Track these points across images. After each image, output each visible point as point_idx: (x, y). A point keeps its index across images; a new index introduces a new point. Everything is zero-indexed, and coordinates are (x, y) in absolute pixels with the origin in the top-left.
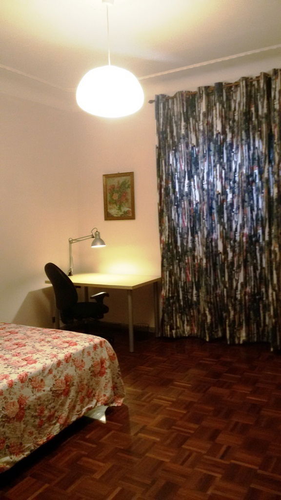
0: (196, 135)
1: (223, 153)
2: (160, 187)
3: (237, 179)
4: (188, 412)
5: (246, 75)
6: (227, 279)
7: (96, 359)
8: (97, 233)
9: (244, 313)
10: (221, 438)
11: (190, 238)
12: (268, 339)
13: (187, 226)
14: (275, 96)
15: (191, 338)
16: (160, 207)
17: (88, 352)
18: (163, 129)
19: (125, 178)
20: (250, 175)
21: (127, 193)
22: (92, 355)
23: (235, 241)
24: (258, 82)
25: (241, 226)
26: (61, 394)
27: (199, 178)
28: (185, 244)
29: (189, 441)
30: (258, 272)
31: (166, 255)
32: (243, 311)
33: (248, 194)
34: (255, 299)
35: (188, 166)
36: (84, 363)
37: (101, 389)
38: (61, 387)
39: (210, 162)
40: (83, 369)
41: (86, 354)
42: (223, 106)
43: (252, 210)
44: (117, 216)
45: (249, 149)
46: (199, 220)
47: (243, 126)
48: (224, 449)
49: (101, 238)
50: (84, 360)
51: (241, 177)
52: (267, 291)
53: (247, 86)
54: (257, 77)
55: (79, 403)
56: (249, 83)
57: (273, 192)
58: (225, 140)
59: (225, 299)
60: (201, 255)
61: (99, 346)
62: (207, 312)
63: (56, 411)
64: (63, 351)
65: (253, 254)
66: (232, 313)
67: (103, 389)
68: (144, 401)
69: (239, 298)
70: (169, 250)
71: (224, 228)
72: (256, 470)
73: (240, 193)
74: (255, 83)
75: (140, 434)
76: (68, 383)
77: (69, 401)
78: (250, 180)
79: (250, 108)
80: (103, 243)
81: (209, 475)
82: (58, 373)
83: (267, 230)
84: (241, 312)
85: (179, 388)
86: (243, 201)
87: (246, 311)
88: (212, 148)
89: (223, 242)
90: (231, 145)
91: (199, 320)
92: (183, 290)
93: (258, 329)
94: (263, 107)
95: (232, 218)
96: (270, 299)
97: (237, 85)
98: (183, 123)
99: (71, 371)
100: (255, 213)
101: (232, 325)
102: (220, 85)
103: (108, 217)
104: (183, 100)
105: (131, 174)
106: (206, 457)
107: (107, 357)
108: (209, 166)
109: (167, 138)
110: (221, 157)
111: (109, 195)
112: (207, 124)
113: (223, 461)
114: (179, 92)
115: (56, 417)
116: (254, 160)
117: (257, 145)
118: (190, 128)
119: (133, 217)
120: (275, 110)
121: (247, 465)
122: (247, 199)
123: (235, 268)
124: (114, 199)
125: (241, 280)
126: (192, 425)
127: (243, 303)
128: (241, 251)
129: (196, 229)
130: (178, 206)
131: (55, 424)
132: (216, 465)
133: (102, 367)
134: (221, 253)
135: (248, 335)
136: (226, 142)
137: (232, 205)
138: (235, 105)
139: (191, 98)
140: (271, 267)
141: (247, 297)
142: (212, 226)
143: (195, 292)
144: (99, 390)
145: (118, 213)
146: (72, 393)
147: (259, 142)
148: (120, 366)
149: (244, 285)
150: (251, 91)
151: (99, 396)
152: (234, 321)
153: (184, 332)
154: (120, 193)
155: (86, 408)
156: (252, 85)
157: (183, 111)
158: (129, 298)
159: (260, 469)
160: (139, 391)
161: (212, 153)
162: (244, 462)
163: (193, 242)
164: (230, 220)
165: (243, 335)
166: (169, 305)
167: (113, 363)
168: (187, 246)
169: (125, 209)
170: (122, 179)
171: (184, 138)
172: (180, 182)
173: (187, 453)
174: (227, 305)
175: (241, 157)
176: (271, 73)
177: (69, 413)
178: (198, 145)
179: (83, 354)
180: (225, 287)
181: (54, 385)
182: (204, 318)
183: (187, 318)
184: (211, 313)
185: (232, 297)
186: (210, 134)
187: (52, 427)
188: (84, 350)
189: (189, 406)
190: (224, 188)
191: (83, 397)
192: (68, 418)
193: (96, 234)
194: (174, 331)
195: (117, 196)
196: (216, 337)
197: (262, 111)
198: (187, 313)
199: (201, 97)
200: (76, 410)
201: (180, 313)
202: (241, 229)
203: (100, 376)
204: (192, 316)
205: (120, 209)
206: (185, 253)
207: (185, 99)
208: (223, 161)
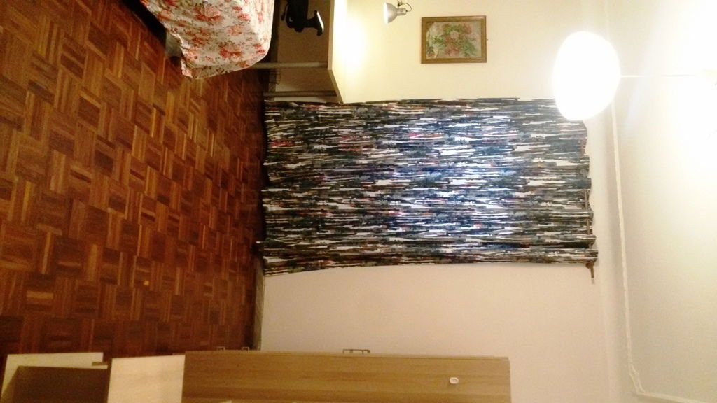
0: (527, 152)
1: (500, 187)
2: (462, 103)
3: (467, 204)
4: (183, 162)
5: (597, 217)
6: (341, 189)
7: (242, 48)
8: (404, 12)
9: (300, 209)
10: (161, 207)
11: (395, 142)
12: (270, 236)
13: (410, 139)
14: (564, 252)
15: (266, 141)
16: (436, 101)
17: (251, 38)
18: (540, 107)
19: (480, 48)
20: (470, 220)
21: (459, 52)
22: (248, 43)
23: (389, 200)
24: (586, 232)
25: (408, 207)
26: (199, 13)
27: (471, 156)
28: (387, 136)
29: (154, 172)
30: (350, 227)
31: (372, 111)
32: (304, 209)
33: (447, 217)
34: (318, 223)
35: (488, 141)
36: (237, 35)
37: (204, 53)
38: (207, 13)
39: (490, 170)
40: (230, 35)
41: (249, 36)
42: (560, 188)
43: (427, 221)
44: (427, 36)
45: (503, 219)
46: (417, 155)
47: (531, 214)
48: (151, 214)
49: (398, 17)
50: (242, 34)
51: (470, 210)
52: (327, 237)
53: (582, 218)
54: (591, 230)
55: (187, 30)
56: (585, 221)
57: (447, 248)
58: (517, 189)
59: (317, 188)
60: (373, 156)
61: (259, 49)
62: (300, 164)
63: (177, 7)
64: (252, 9)
65: (372, 222)
66: (300, 195)
67: (205, 55)
68: (191, 104)
69: (318, 204)
70: (379, 115)
71: (406, 187)
72: (136, 254)
73: (448, 208)
74: (585, 228)
75: (155, 110)
76: (212, 20)
77: (190, 21)
78: (465, 220)
79: (554, 221)
80: (391, 20)
81: (125, 205)
82: (226, 8)
83: (402, 240)
84: (302, 205)
85: (207, 143)
86: (438, 212)
87: (302, 211)
88: (509, 173)
89: (388, 186)
90: (510, 197)
91: (289, 151)
92: (327, 131)
93: (282, 225)
94: (553, 237)
95: (418, 197)
96: (319, 242)
97: (585, 206)
98: (544, 136)
99: (228, 21)
100: (423, 224)
101: (285, 195)
102: (588, 185)
103: (427, 23)
104: (575, 136)
105: (483, 59)
106: (142, 195)
107: (243, 60)
108: (486, 169)
109: (528, 112)
110: (495, 185)
111: (457, 24)
112: (539, 168)
113: (140, 217)
114: (586, 131)
115: (169, 8)
116: (488, 225)
117: (506, 228)
118: (536, 145)
119: (424, 61)
120: (547, 252)
121: (139, 243)
122: (440, 216)
123: (355, 199)
124: (451, 33)
125: (341, 207)
126: (170, 170)
127: (313, 209)
128: (376, 207)
129: (406, 150)
130: (436, 125)
131: (161, 6)
132: (135, 210)
133: (232, 54)
134: (375, 183)
135: (273, 213)
136: (514, 191)
137: (435, 197)
138: (560, 203)
139: (577, 146)
140: (357, 244)
141: (320, 213)
142: (410, 171)
143: (325, 147)
144: (203, 51)
145: (432, 38)
146: (199, 24)
147: (510, 231)
148: (233, 73)
149: (335, 210)
150: (575, 223)
151: (195, 50)
152: (290, 198)
153: (273, 132)
154: (459, 41)
155: (180, 38)
156: (582, 224)
157: (560, 136)
158: (316, 64)
159: (138, 258)
160: (201, 92)
161: (502, 172)
162: (142, 239)
163: (389, 146)
164: (416, 194)
165: (273, 207)
166: (308, 115)
167: (237, 65)
168: (384, 138)
169: (437, 50)
170: (477, 45)
171: (524, 137)
172: (468, 129)
173: (142, 174)
174: (308, 190)
175: (493, 210)
176: (593, 249)
177: (175, 21)
178: (515, 154)
179: (248, 34)
180: (333, 187)
181: (211, 5)
182: (292, 159)
183: (291, 135)
184: (298, 168)
185: (319, 195)
186: (527, 171)
187: (156, 3)
188: (254, 34)
189: (190, 160)
190: (456, 188)
191: (194, 35)
192: (168, 20)
193: (402, 10)
194: (273, 121)
195: (455, 38)
196: (269, 174)
197: (547, 236)
198: (298, 136)
199: (576, 160)
200: (177, 27)
201: (298, 126)
202: (405, 208)
203: (221, 52)
204: (293, 142)
205: (437, 41)
206: (376, 135)
207: (576, 138)
208: (491, 187)
